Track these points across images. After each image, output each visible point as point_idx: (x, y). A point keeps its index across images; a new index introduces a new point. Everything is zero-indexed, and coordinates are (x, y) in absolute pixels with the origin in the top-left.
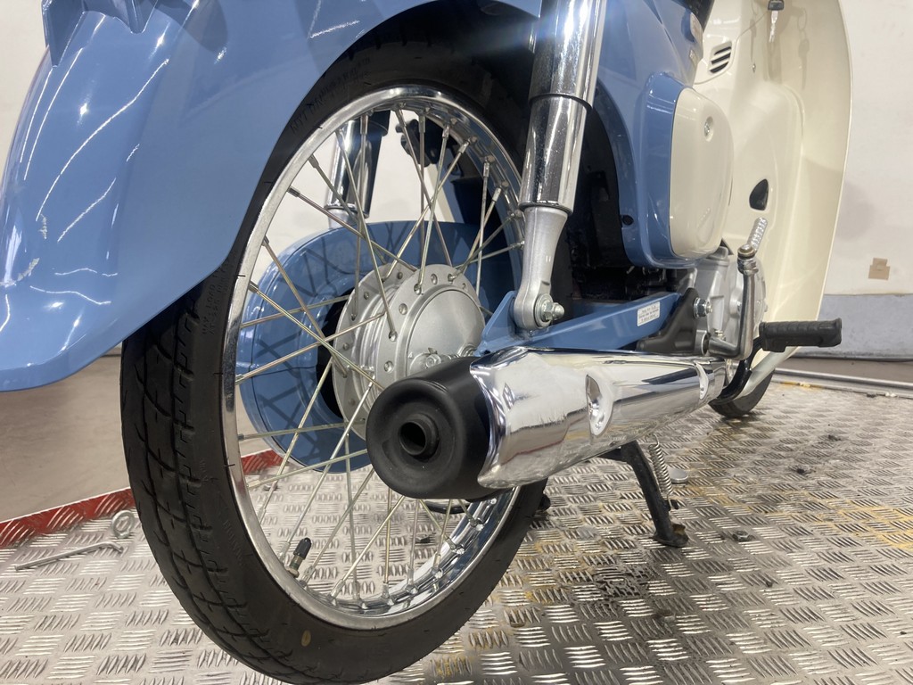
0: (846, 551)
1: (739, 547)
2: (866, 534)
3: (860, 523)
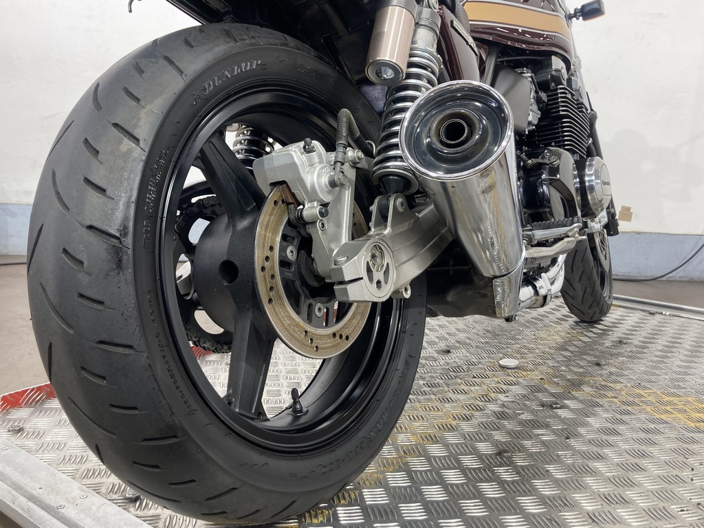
0: (625, 418)
1: (554, 412)
2: (639, 408)
3: (636, 400)
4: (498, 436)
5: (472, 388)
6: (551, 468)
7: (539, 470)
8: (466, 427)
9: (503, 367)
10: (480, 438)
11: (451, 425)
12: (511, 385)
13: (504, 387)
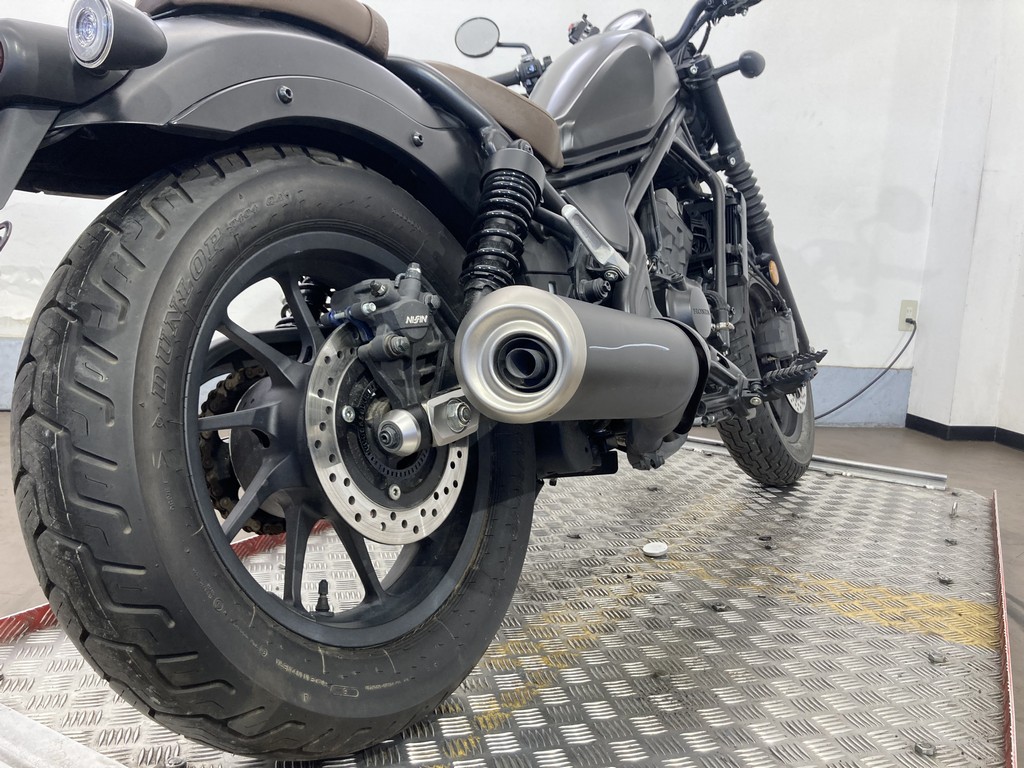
0: (805, 619)
1: (718, 616)
2: (822, 604)
3: (817, 594)
4: (652, 653)
5: (613, 587)
6: (720, 692)
7: (706, 696)
8: (610, 642)
9: (648, 556)
10: (628, 656)
11: (589, 640)
12: (661, 581)
13: (654, 584)
